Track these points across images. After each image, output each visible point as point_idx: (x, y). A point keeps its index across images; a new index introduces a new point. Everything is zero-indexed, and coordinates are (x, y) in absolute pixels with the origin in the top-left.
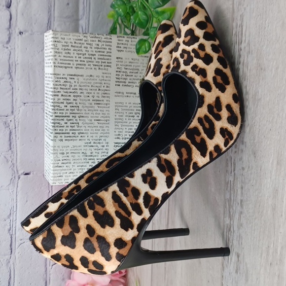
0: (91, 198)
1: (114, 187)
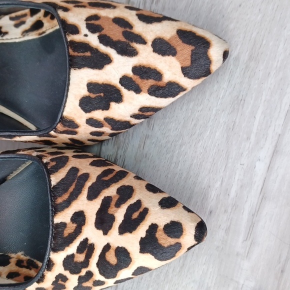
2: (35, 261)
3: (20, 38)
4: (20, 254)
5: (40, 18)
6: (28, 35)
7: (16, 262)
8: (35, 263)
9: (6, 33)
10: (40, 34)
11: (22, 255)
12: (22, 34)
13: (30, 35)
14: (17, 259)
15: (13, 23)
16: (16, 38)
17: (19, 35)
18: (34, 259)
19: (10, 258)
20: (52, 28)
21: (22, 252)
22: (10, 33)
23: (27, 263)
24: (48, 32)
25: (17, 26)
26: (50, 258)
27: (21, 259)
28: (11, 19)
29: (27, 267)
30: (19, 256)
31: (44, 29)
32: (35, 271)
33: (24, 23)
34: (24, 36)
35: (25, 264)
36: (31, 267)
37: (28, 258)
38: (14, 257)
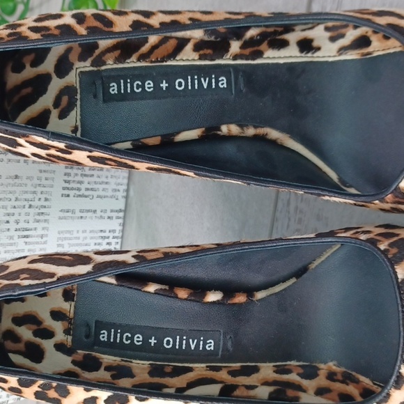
2: (354, 373)
3: (335, 56)
4: (331, 364)
5: (367, 32)
6: (346, 53)
7: (326, 375)
8: (354, 376)
9: (319, 49)
10: (364, 55)
11: (335, 365)
12: (338, 52)
13: (349, 54)
14: (327, 371)
15: (328, 34)
16: (330, 56)
17: (334, 53)
18: (352, 371)
19: (318, 369)
20: (383, 50)
21: (335, 362)
22: (322, 49)
23: (343, 376)
24: (375, 54)
25: (333, 39)
26: (400, 373)
27: (332, 371)
28: (327, 29)
29: (342, 382)
30: (330, 367)
31: (370, 49)
32: (354, 387)
33: (342, 36)
34: (340, 55)
35: (340, 377)
36: (348, 382)
37: (343, 369)
38: (324, 368)
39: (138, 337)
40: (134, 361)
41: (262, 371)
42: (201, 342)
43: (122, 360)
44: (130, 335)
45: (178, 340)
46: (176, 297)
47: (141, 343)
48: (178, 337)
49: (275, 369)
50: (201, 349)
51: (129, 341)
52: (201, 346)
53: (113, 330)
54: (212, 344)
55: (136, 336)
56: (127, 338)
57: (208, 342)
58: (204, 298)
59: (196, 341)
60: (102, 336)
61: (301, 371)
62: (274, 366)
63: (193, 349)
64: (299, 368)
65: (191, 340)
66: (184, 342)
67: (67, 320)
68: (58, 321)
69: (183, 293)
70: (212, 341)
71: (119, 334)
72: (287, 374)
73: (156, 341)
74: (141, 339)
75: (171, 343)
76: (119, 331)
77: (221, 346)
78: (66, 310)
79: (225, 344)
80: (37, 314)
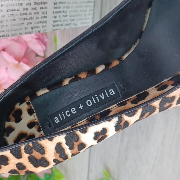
0: (31, 144)
1: (61, 139)
39: (73, 109)
40: (78, 123)
41: (150, 93)
42: (106, 93)
43: (72, 126)
44: (68, 111)
45: (93, 99)
46: (81, 78)
47: (76, 112)
48: (92, 97)
49: (157, 88)
50: (108, 97)
51: (70, 114)
52: (107, 95)
53: (59, 114)
54: (113, 91)
55: (72, 109)
56: (68, 114)
57: (110, 91)
58: (95, 72)
59: (103, 94)
60: (56, 121)
61: (172, 82)
62: (155, 87)
63: (104, 99)
64: (170, 81)
65: (100, 95)
66: (97, 98)
67: (36, 124)
68: (33, 128)
69: (83, 75)
70: (112, 90)
71: (63, 114)
72: (166, 88)
73: (82, 106)
74: (75, 110)
75: (91, 102)
76: (62, 113)
77: (118, 90)
78: (33, 120)
79: (120, 88)
80: (22, 131)
